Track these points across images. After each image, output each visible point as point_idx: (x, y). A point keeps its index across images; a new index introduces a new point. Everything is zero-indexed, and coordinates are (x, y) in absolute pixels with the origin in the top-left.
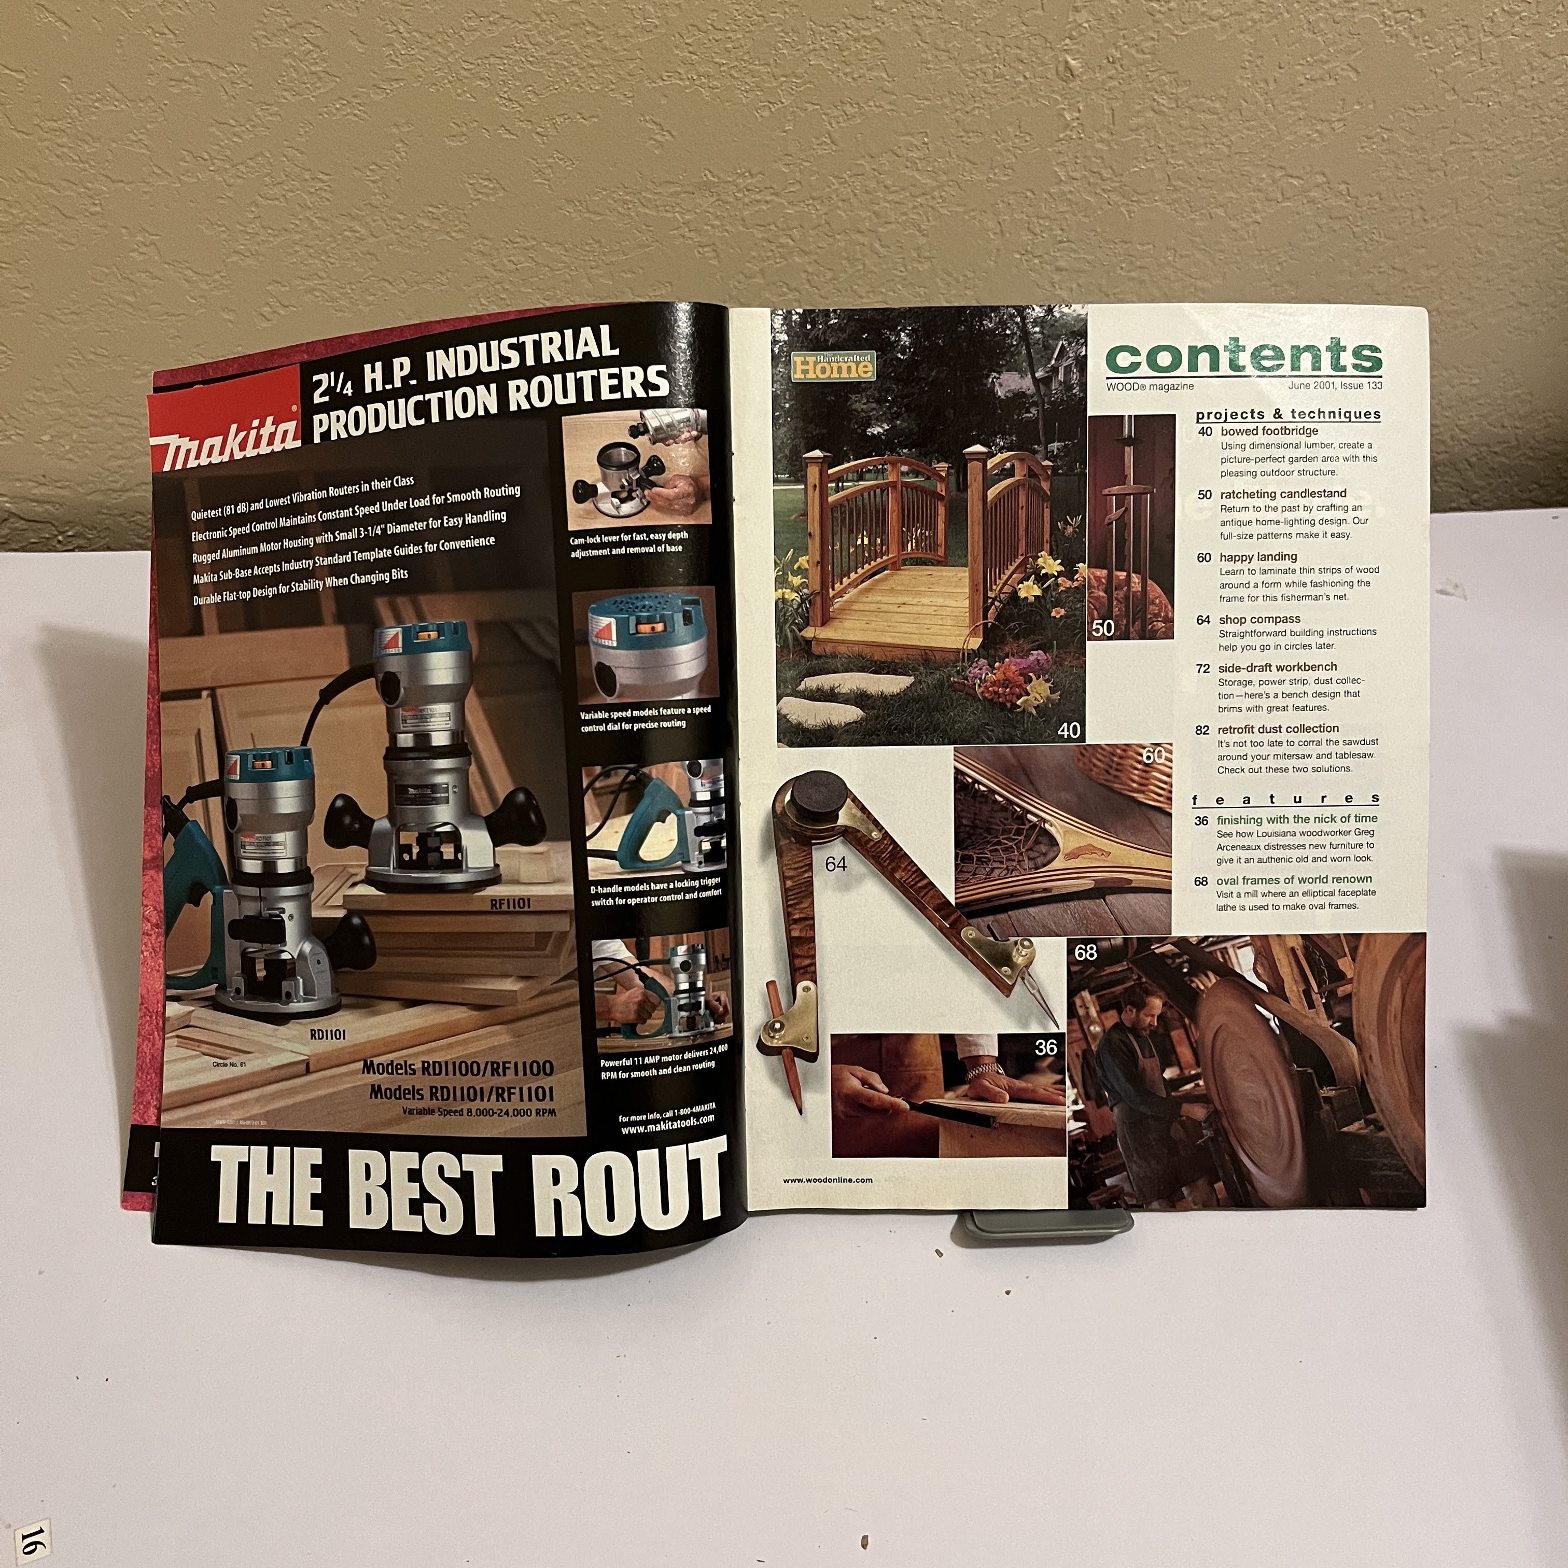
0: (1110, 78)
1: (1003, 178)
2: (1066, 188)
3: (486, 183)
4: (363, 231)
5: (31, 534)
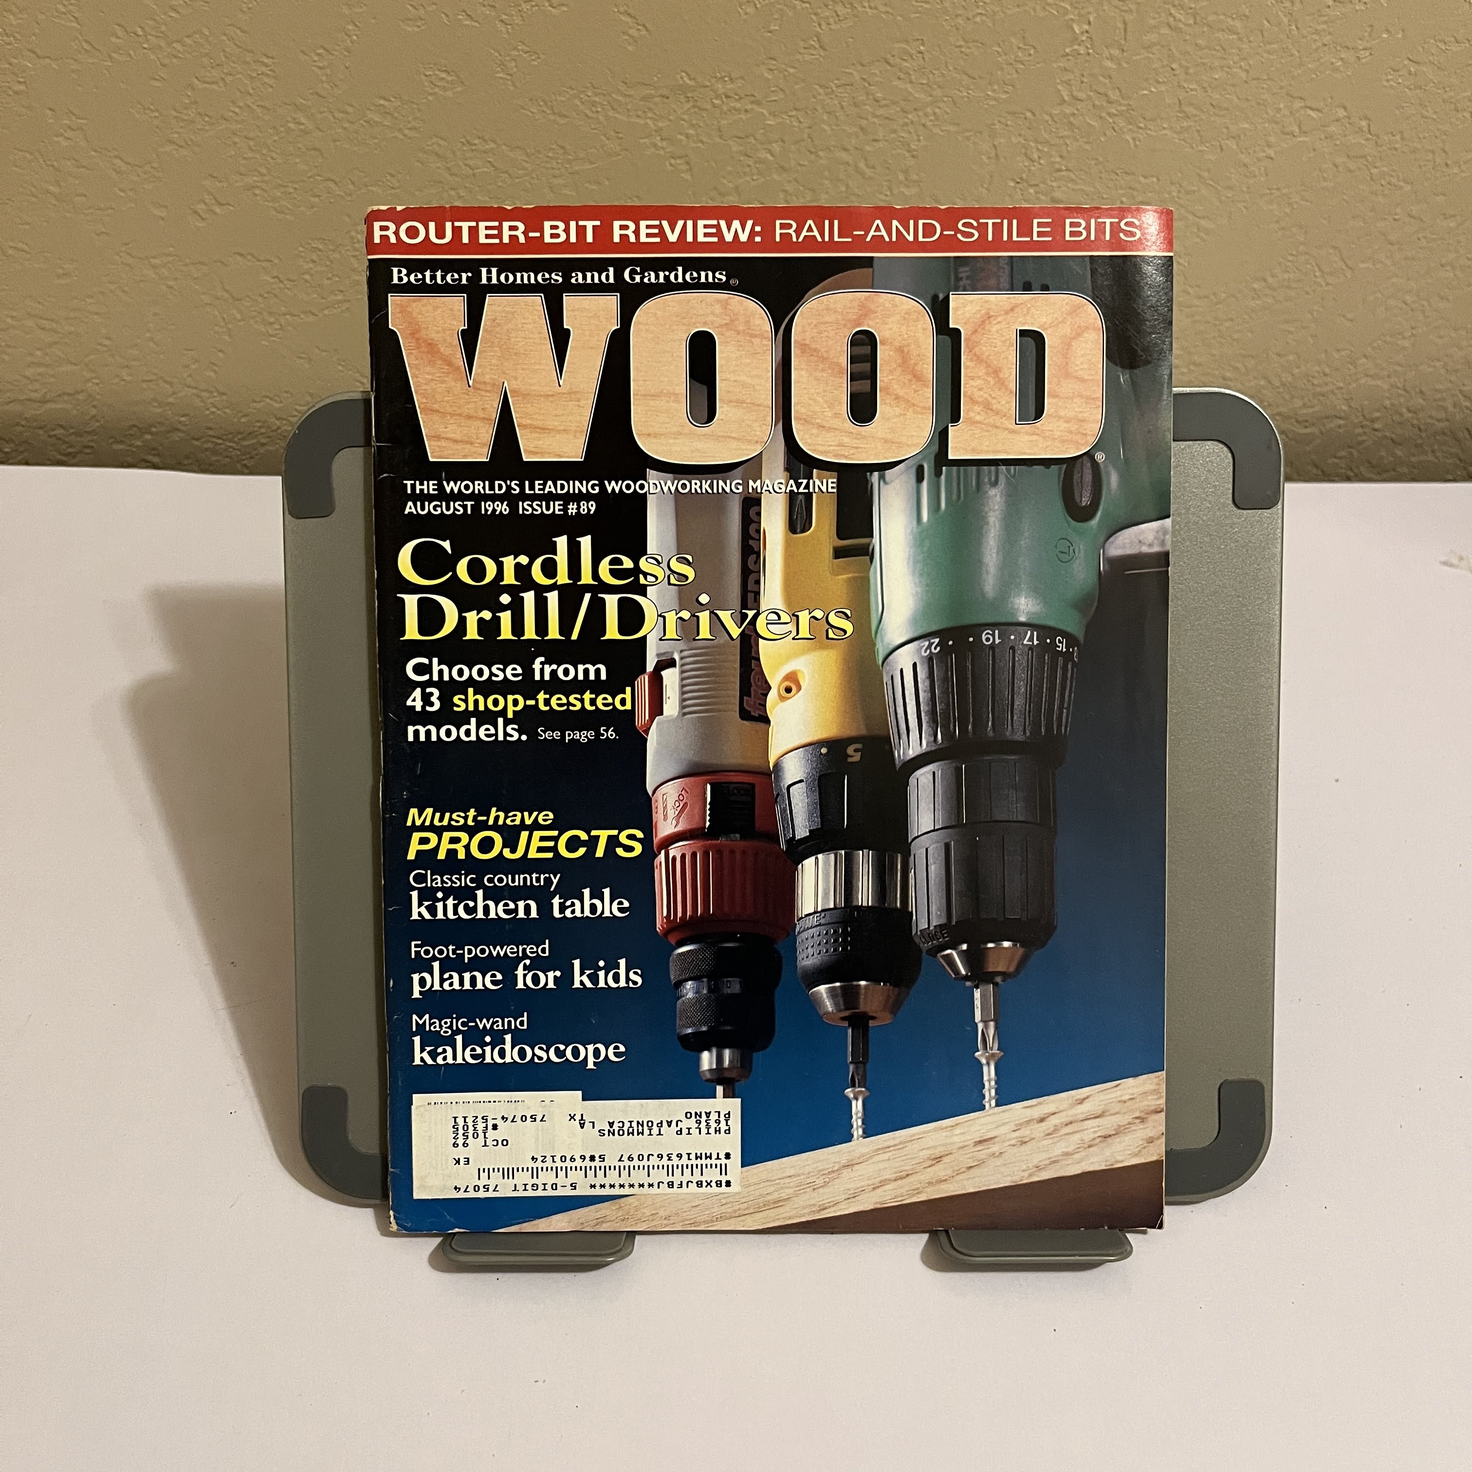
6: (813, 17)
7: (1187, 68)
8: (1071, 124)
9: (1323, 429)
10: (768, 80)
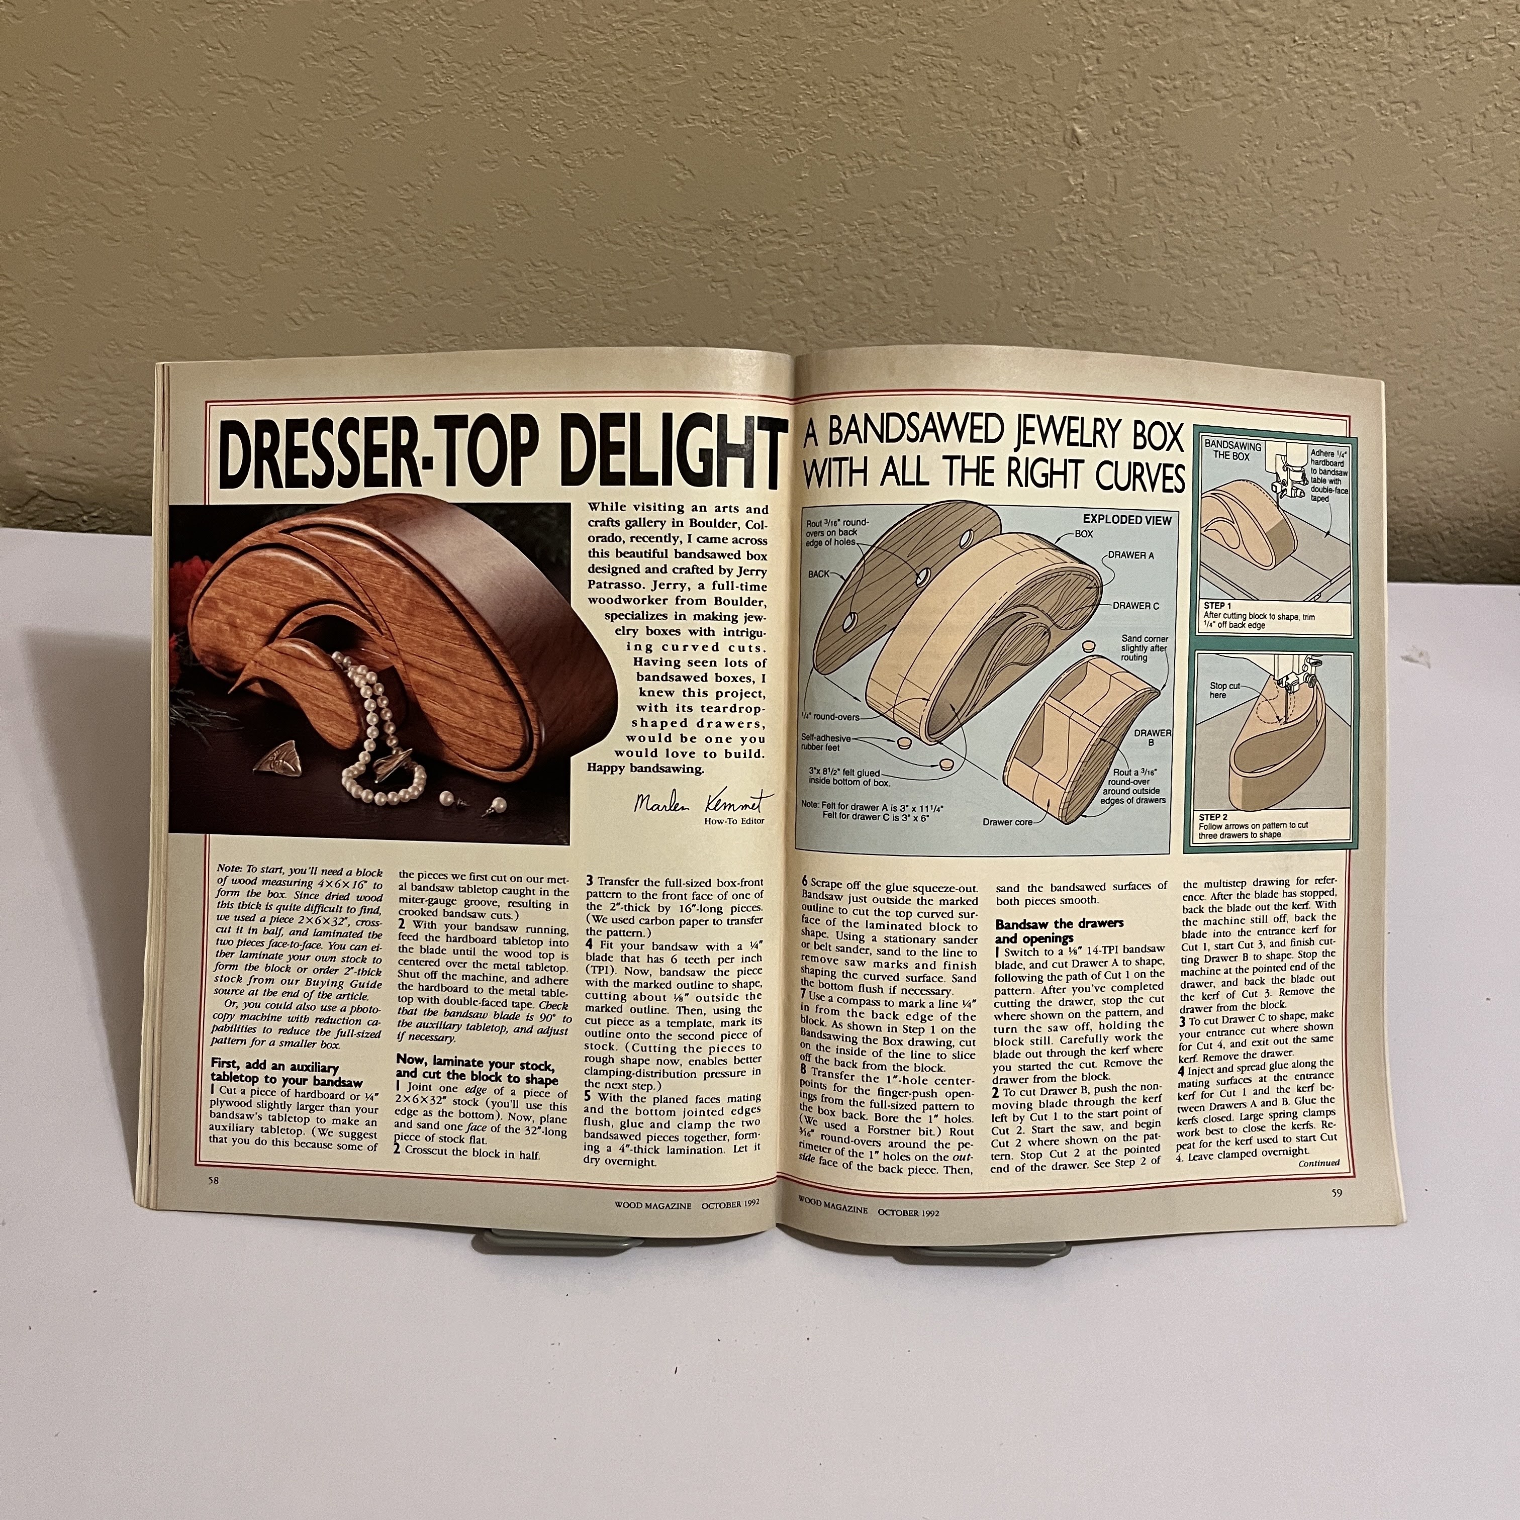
0: (1115, 148)
1: (1007, 236)
2: (1066, 249)
3: (513, 208)
4: (393, 246)
5: (56, 512)
6: (839, 167)
7: (1172, 216)
8: (1069, 260)
10: (797, 218)
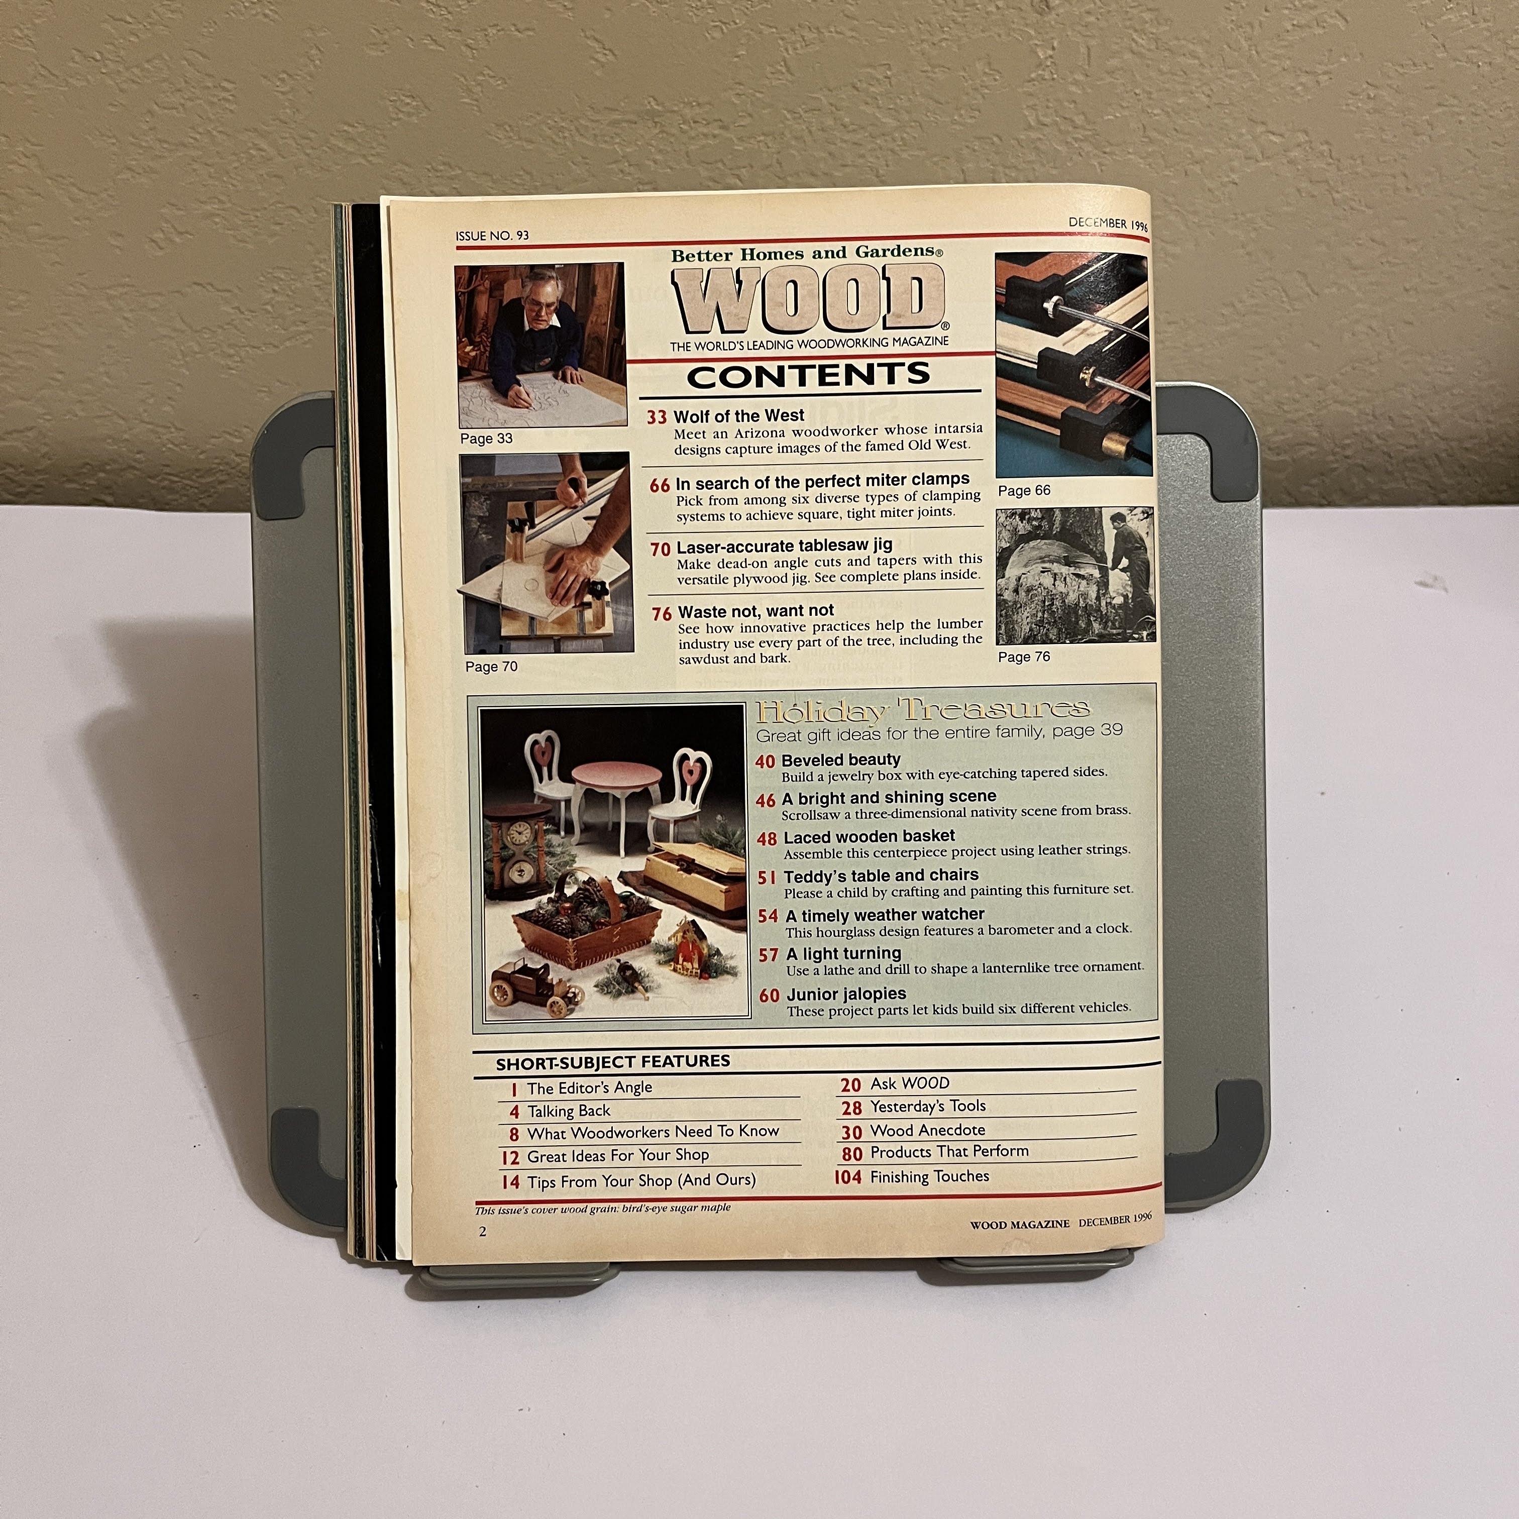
0: (1088, 13)
1: (969, 121)
2: (1034, 135)
3: (408, 101)
4: (270, 150)
6: (780, 42)
7: (1150, 93)
8: (1038, 149)
9: (1295, 457)
10: (734, 105)
